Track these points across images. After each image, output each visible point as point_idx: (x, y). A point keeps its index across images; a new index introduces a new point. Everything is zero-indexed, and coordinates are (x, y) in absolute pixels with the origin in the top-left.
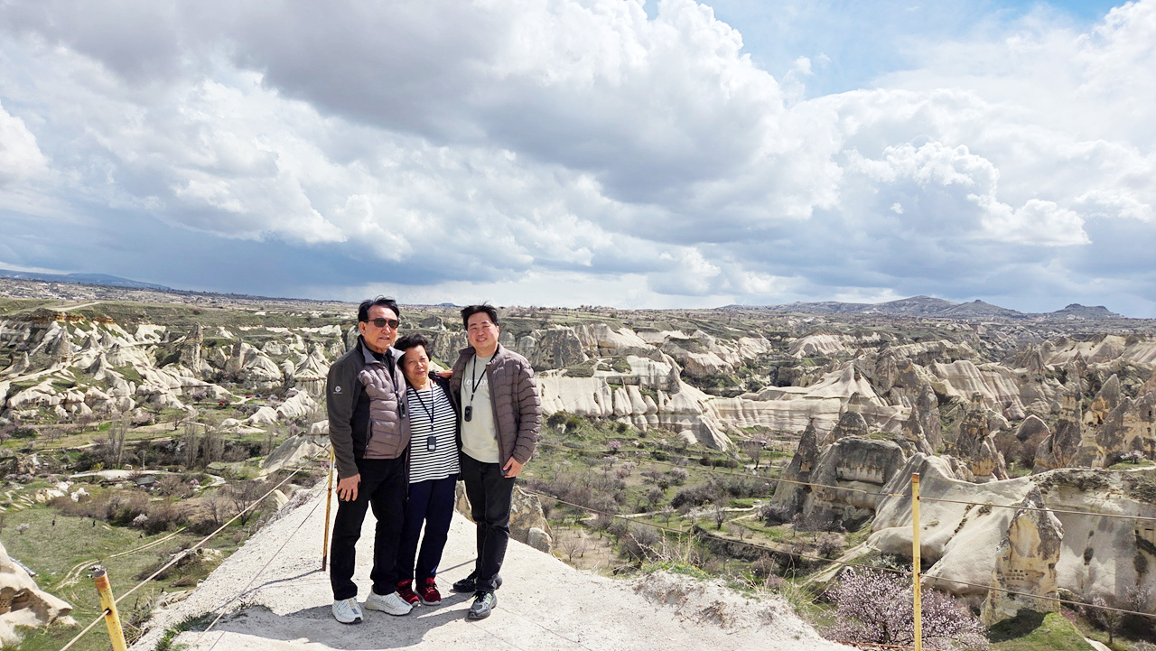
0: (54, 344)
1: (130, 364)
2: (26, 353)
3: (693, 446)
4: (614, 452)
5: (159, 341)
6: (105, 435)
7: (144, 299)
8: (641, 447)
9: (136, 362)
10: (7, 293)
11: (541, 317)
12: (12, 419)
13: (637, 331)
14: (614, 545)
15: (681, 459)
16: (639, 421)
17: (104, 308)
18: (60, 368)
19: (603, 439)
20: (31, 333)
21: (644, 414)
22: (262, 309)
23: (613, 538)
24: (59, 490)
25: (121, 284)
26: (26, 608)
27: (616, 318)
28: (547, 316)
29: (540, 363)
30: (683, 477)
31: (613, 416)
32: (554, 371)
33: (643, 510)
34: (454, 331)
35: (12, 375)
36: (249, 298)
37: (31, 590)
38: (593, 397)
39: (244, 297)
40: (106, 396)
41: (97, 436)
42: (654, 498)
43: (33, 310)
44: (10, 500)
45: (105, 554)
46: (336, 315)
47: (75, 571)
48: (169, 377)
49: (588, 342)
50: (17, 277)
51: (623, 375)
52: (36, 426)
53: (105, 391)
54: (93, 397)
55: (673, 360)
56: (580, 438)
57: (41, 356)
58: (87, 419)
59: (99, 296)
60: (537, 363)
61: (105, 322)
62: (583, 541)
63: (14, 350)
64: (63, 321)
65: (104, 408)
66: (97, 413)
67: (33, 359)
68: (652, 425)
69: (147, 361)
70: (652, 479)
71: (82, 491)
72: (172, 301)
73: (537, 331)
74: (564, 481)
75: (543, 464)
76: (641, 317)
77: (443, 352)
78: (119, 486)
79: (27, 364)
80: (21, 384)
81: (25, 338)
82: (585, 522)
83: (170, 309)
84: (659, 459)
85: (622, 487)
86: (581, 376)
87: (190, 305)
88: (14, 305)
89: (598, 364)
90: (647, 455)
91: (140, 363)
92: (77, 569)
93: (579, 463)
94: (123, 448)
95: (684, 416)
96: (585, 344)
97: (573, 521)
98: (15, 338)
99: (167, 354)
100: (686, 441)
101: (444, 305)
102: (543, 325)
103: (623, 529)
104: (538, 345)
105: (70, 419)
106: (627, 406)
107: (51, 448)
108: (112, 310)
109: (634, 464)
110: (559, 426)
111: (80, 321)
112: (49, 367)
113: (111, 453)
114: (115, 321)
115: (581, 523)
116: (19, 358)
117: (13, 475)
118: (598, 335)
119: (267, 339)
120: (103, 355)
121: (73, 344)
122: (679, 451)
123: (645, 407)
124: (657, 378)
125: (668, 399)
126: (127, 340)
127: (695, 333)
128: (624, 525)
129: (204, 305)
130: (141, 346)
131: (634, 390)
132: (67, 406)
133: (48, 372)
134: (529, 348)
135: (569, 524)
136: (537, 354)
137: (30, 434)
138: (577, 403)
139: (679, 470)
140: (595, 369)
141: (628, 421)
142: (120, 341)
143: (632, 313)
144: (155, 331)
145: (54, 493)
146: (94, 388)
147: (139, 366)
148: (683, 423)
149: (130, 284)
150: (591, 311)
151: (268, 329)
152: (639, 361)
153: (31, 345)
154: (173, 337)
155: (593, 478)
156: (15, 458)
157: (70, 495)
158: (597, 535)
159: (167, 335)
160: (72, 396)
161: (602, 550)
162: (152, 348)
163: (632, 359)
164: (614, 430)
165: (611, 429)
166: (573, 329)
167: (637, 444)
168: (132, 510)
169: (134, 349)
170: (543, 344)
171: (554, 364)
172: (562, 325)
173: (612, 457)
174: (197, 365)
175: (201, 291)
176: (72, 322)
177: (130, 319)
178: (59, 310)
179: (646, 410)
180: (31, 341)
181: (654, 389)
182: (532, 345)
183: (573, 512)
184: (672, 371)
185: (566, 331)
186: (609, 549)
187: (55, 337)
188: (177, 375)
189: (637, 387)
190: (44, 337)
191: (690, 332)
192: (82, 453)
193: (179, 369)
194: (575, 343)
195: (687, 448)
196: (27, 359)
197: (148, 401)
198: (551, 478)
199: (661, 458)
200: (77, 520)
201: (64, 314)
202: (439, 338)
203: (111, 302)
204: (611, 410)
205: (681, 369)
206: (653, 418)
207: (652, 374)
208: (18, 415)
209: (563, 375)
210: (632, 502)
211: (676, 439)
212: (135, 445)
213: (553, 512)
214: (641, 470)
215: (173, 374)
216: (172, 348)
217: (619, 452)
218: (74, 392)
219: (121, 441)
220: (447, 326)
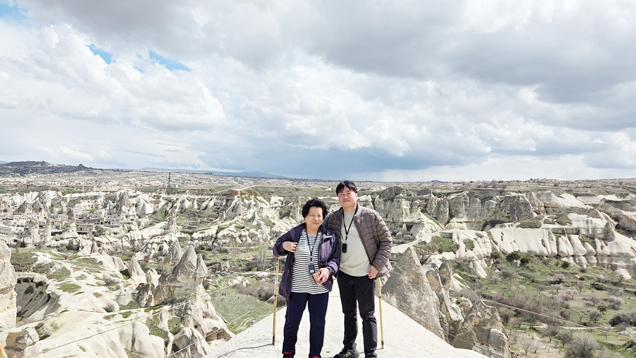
0: (236, 207)
1: (268, 217)
2: (224, 212)
3: (628, 281)
4: (560, 282)
5: (280, 205)
6: (257, 253)
7: (274, 183)
8: (582, 279)
9: (270, 216)
10: (217, 182)
11: (501, 188)
12: (219, 244)
13: (576, 195)
14: (561, 347)
15: (616, 290)
16: (580, 260)
17: (256, 188)
18: (238, 219)
19: (550, 272)
20: (226, 202)
21: (584, 256)
22: (329, 187)
23: (560, 343)
24: (238, 280)
25: (264, 176)
26: (223, 339)
27: (558, 187)
28: (504, 187)
29: (500, 218)
30: (619, 303)
31: (558, 256)
32: (510, 224)
33: (585, 324)
34: (439, 197)
35: (219, 222)
36: (323, 181)
37: (225, 330)
38: (541, 242)
39: (321, 181)
40: (258, 233)
41: (254, 254)
42: (594, 318)
43: (227, 190)
44: (218, 284)
45: (257, 315)
46: (368, 189)
47: (244, 323)
48: (286, 224)
49: (536, 203)
50: (221, 174)
51: (565, 227)
52: (228, 248)
53: (257, 231)
54: (252, 234)
55: (608, 216)
56: (531, 270)
57: (231, 213)
58: (250, 245)
59: (255, 182)
60: (498, 218)
61: (257, 195)
62: (536, 342)
63: (219, 210)
64: (239, 195)
65: (257, 239)
66: (254, 242)
67: (227, 214)
68: (592, 264)
69: (275, 215)
70: (592, 303)
71: (247, 281)
72: (287, 184)
73: (497, 197)
74: (520, 299)
75: (504, 286)
76: (579, 185)
77: (433, 210)
78: (263, 280)
79: (225, 217)
80: (222, 227)
81: (224, 204)
82: (537, 329)
83: (285, 188)
84: (598, 289)
85: (567, 307)
86: (531, 227)
87: (295, 186)
88: (219, 188)
89: (544, 219)
90: (588, 286)
91: (272, 216)
92: (245, 321)
93: (531, 287)
94: (265, 261)
95: (618, 258)
96: (534, 205)
97: (528, 327)
98: (220, 204)
99: (284, 212)
100: (621, 277)
101: (433, 181)
102: (501, 192)
103: (568, 337)
104: (498, 206)
105: (243, 245)
106: (569, 249)
107: (235, 259)
108: (260, 189)
109: (576, 291)
110: (515, 261)
111: (246, 195)
112: (233, 218)
113: (260, 263)
114: (261, 195)
115: (534, 329)
116: (221, 214)
117: (219, 272)
118: (545, 199)
119: (332, 204)
120: (256, 213)
121: (243, 207)
122: (615, 284)
123: (585, 251)
124: (594, 229)
125: (604, 245)
126: (266, 205)
127: (627, 197)
128: (569, 335)
129: (301, 185)
130: (273, 208)
131: (575, 238)
132: (241, 238)
133: (233, 221)
134: (492, 208)
135: (525, 329)
136: (497, 212)
137: (226, 251)
138: (528, 246)
139: (615, 298)
140: (542, 223)
141: (571, 260)
142: (263, 205)
143: (572, 183)
144: (279, 200)
145: (235, 282)
146: (252, 229)
147: (272, 218)
148: (618, 264)
149: (268, 176)
150: (540, 182)
151: (332, 198)
152: (578, 217)
153: (226, 207)
154: (287, 203)
155: (543, 298)
156: (219, 263)
157: (242, 283)
158: (547, 339)
159: (284, 202)
160: (243, 233)
161: (551, 350)
162: (277, 209)
163: (572, 216)
164: (559, 266)
165: (557, 265)
166: (524, 195)
167: (579, 277)
168: (269, 293)
169: (269, 209)
170: (501, 206)
171: (510, 219)
172: (515, 192)
173: (557, 285)
174: (298, 217)
175: (300, 178)
176: (243, 196)
177: (267, 194)
178: (237, 190)
179: (585, 253)
180: (226, 205)
181: (592, 238)
182: (494, 206)
183: (528, 321)
184: (607, 225)
185: (519, 197)
186: (558, 350)
187: (236, 203)
188: (289, 223)
189: (577, 236)
190: (231, 204)
191: (622, 195)
192: (248, 262)
193: (290, 220)
194: (526, 205)
195: (622, 282)
196: (224, 214)
197: (276, 236)
198: (510, 296)
199: (599, 289)
200: (245, 296)
201: (239, 192)
202: (429, 202)
203: (259, 186)
204: (556, 252)
205: (616, 223)
206: (592, 259)
207: (590, 226)
208: (221, 241)
209: (517, 227)
210: (576, 318)
211: (612, 275)
212: (271, 259)
213: (512, 320)
214: (582, 296)
215: (287, 222)
216: (286, 209)
217: (564, 282)
218: (244, 231)
219: (264, 257)
220: (435, 195)
